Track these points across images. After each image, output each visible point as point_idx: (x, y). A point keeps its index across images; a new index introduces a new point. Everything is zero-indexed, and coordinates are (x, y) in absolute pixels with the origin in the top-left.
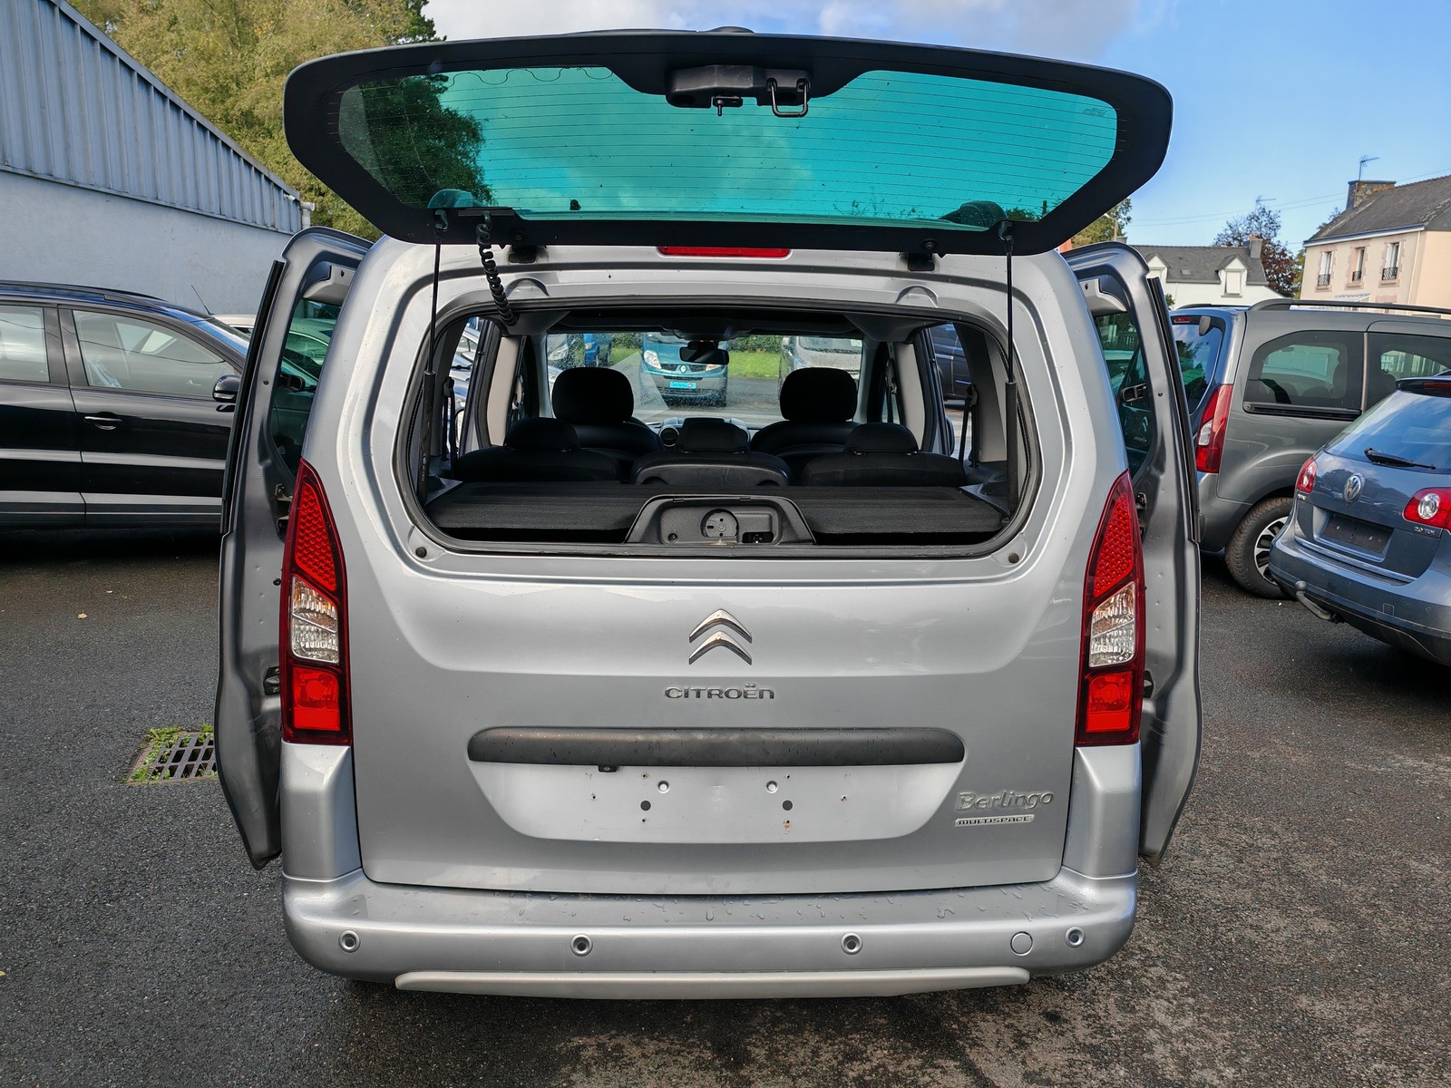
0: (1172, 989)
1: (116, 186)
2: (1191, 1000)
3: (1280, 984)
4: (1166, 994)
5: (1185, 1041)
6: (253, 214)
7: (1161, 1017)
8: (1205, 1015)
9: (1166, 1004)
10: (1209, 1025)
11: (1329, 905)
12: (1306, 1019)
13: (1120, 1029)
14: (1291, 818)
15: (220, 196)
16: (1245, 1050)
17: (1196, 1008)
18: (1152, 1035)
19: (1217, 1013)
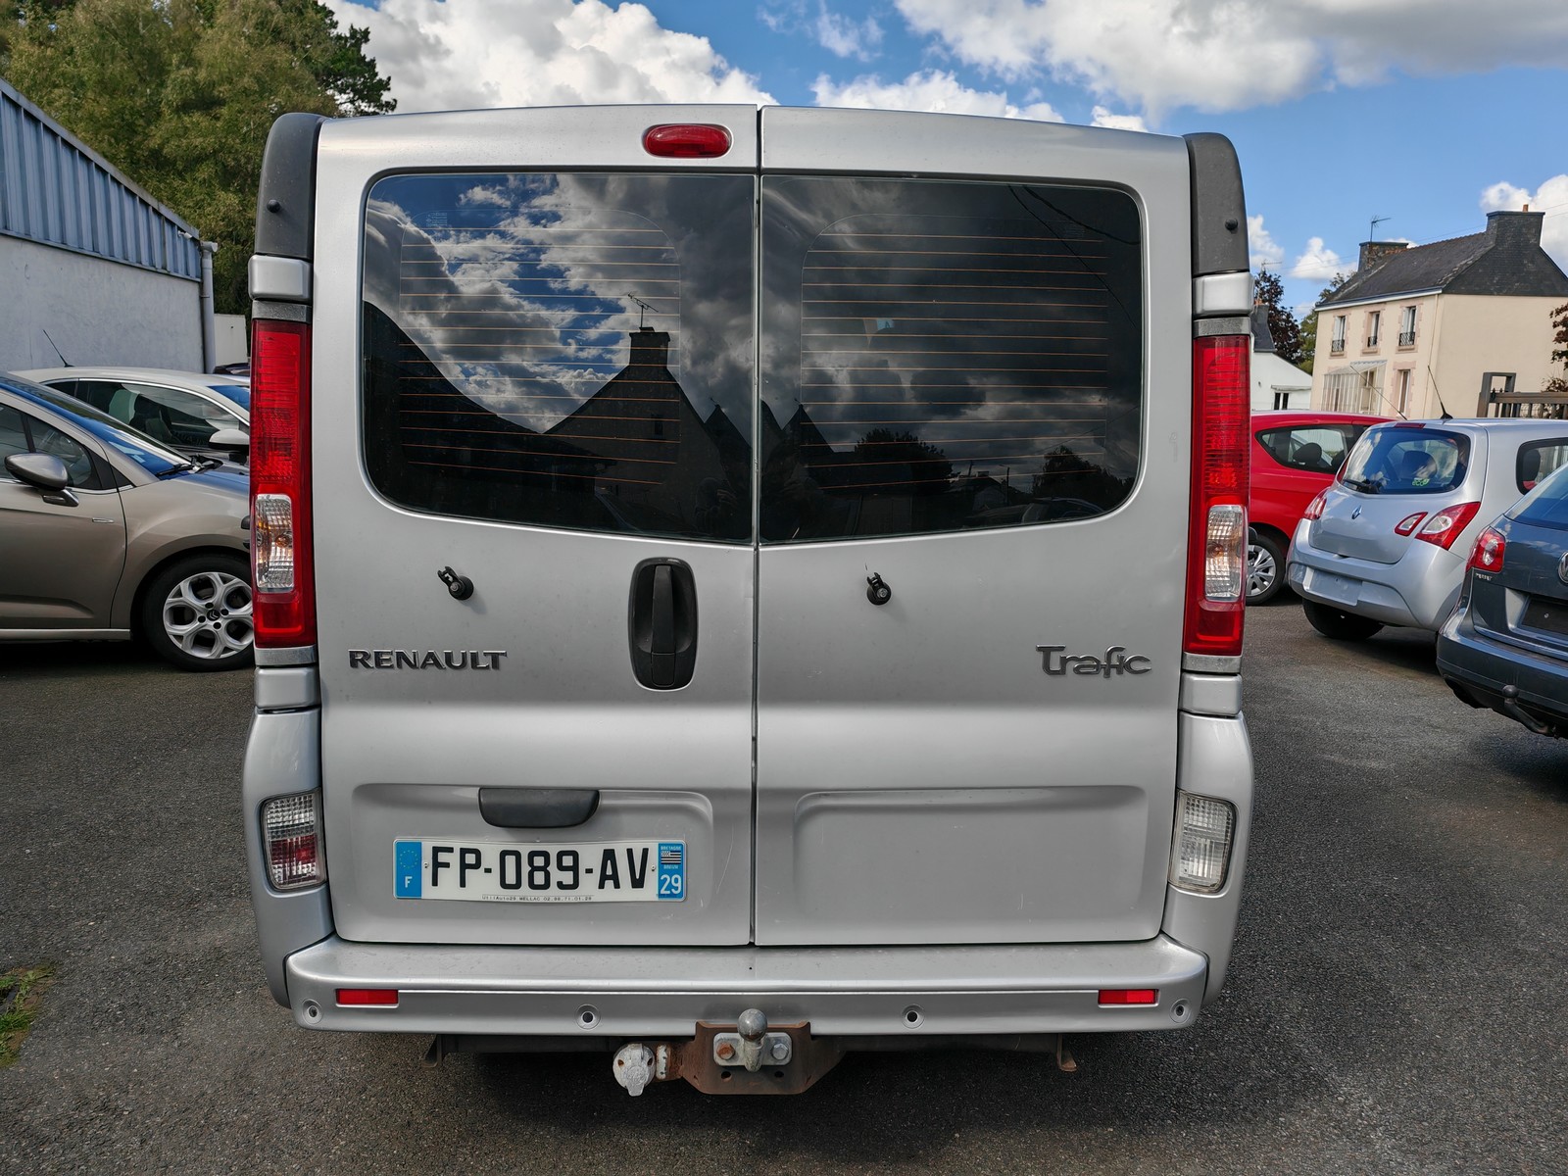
6: (138, 253)
15: (94, 231)
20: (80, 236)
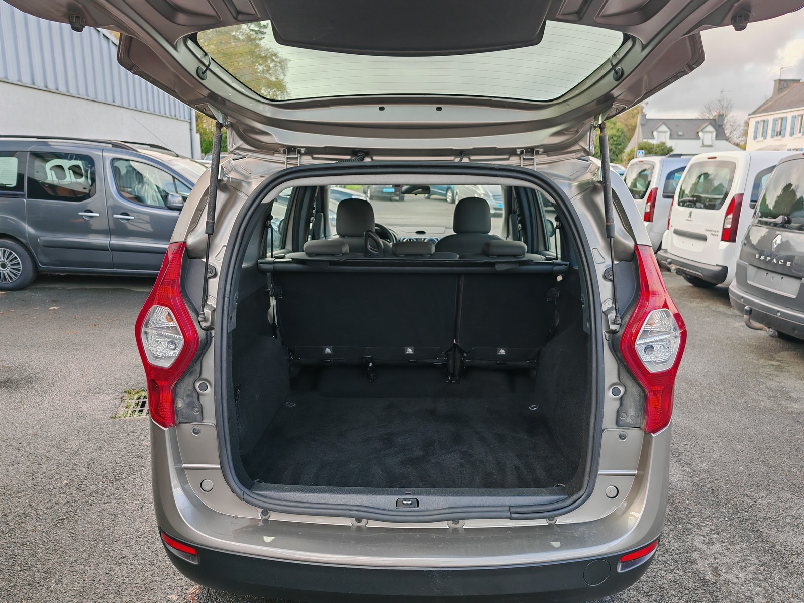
0: (706, 530)
1: (92, 96)
2: (716, 536)
3: (766, 527)
4: (701, 532)
5: (715, 558)
7: (701, 546)
8: (726, 544)
9: (702, 538)
10: (728, 549)
11: (791, 484)
12: (783, 546)
13: (677, 551)
14: (764, 436)
15: (147, 103)
16: (751, 564)
17: (720, 540)
18: (695, 555)
19: (732, 543)
20: (142, 104)
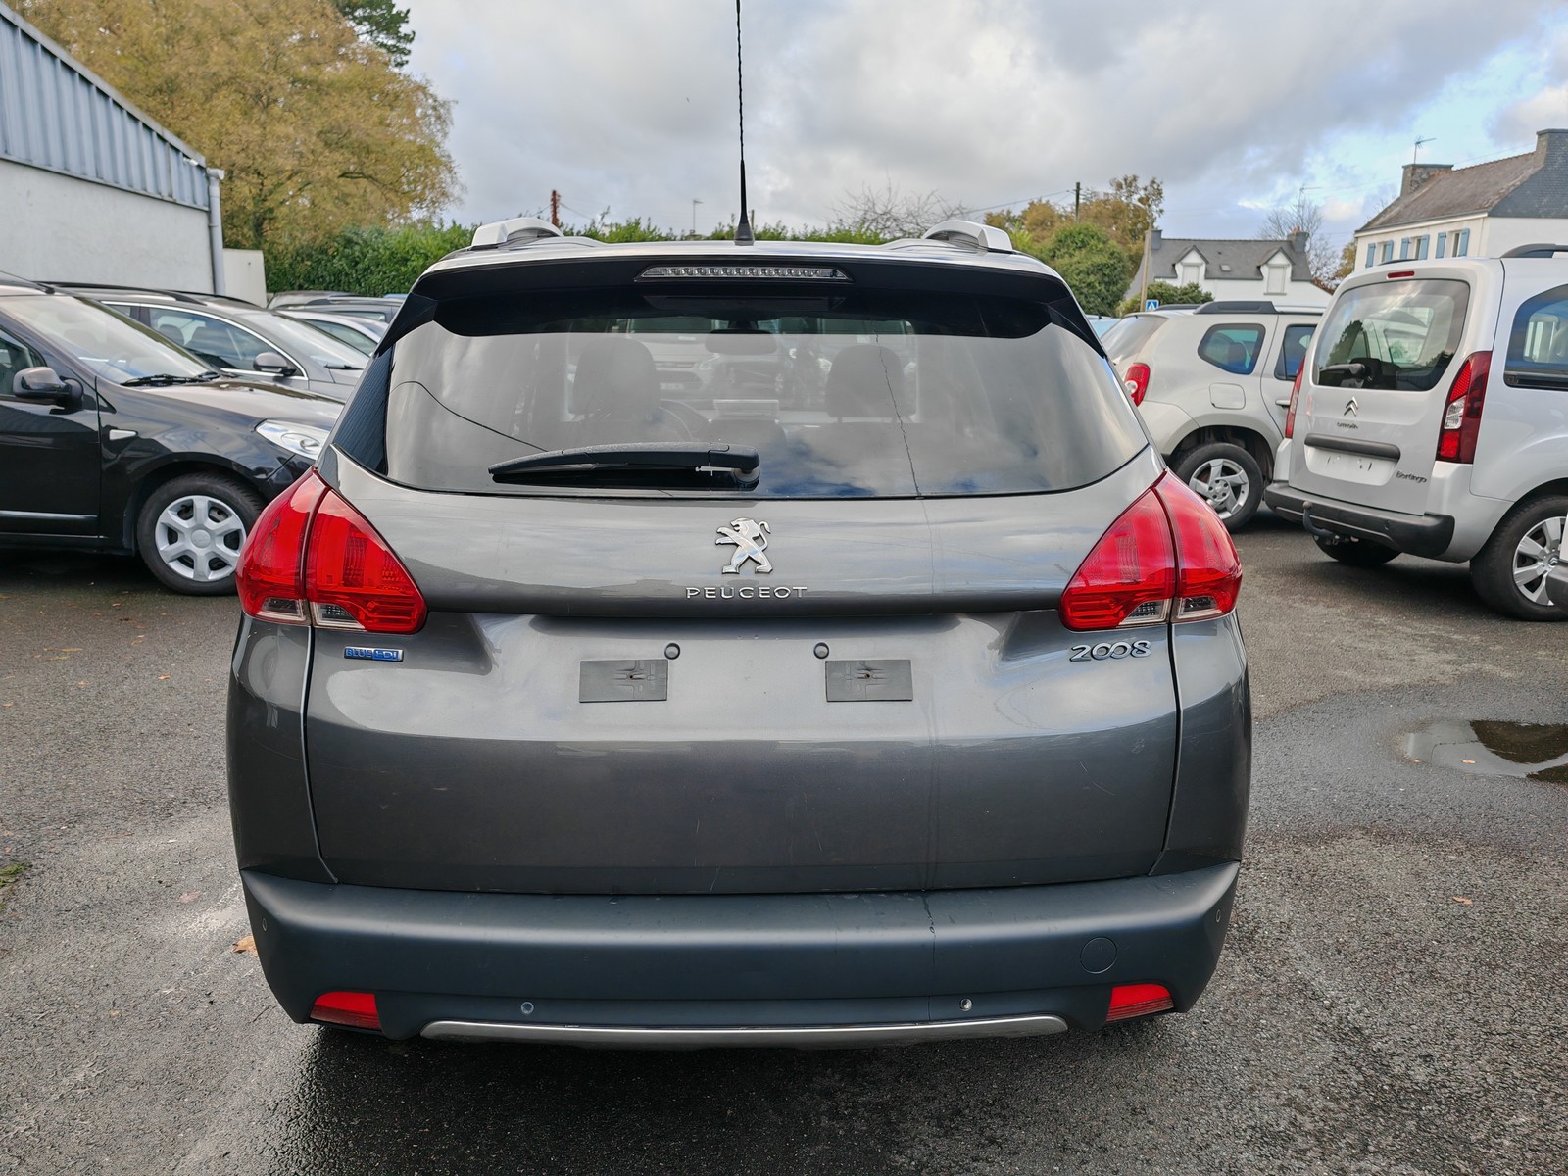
6: (143, 180)
15: (97, 157)
